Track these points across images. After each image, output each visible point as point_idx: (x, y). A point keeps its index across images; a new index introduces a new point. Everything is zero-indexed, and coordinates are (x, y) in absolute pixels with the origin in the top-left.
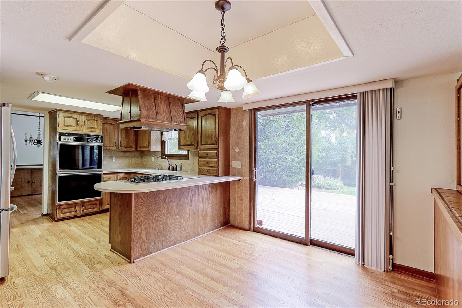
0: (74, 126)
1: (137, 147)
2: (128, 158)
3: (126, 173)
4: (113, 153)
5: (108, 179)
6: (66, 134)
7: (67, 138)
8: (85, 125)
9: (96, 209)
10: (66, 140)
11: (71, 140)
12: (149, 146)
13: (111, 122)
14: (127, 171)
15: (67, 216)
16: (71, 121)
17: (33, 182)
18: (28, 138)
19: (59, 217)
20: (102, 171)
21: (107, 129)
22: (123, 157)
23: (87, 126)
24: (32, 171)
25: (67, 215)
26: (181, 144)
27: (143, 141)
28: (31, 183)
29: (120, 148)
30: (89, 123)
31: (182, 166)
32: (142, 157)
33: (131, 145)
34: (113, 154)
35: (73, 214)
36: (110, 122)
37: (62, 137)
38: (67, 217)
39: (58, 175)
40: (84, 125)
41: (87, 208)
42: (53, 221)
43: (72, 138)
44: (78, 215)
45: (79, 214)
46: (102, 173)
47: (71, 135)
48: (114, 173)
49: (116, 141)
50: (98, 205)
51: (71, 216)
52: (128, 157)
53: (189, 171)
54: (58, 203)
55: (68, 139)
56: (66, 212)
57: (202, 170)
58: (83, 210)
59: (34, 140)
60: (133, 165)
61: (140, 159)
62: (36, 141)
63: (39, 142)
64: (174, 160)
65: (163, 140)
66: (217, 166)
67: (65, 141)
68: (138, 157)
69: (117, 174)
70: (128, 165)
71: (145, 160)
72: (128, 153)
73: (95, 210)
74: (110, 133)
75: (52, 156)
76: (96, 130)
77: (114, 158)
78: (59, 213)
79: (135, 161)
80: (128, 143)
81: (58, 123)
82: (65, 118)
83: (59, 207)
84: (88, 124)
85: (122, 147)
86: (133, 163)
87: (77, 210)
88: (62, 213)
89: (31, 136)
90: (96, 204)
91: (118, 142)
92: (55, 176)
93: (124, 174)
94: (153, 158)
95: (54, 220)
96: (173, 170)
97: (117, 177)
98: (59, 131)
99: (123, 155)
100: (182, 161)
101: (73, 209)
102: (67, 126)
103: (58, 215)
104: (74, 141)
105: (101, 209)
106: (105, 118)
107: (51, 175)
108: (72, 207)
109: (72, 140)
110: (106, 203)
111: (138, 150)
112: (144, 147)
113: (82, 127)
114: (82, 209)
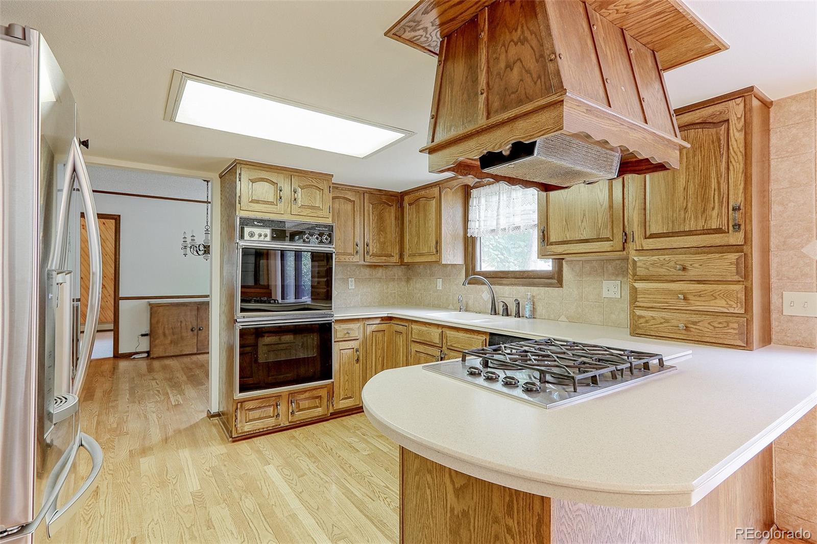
0: (272, 203)
1: (401, 256)
2: (380, 282)
3: (383, 319)
4: (349, 269)
5: (345, 334)
6: (255, 223)
7: (257, 231)
8: (295, 200)
9: (320, 409)
10: (256, 238)
11: (266, 236)
12: (437, 251)
13: (346, 194)
14: (386, 315)
15: (258, 427)
16: (264, 191)
17: (200, 329)
18: (189, 240)
19: (240, 432)
20: (332, 316)
21: (339, 211)
22: (370, 280)
23: (299, 202)
24: (198, 307)
25: (259, 425)
26: (552, 239)
27: (419, 238)
28: (196, 331)
29: (368, 258)
30: (303, 196)
31: (536, 304)
32: (408, 280)
33: (389, 250)
34: (349, 271)
35: (271, 422)
36: (346, 196)
37: (247, 230)
38: (259, 429)
39: (238, 326)
40: (293, 199)
41: (301, 408)
42: (228, 439)
43: (268, 231)
44: (282, 425)
45: (284, 423)
46: (333, 319)
47: (264, 223)
48: (358, 319)
49: (357, 240)
50: (326, 400)
51: (266, 426)
52: (380, 280)
53: (563, 318)
54: (239, 396)
55: (260, 235)
56: (256, 417)
57: (652, 322)
58: (293, 413)
59: (197, 246)
60: (390, 297)
61: (404, 283)
62: (202, 248)
63: (207, 250)
64: (507, 288)
65: (469, 235)
66: (742, 311)
67: (252, 239)
68: (400, 279)
69: (364, 322)
70: (380, 299)
71: (418, 286)
72: (381, 270)
73: (319, 412)
74: (345, 222)
75: (227, 277)
76: (320, 213)
77: (352, 281)
78: (241, 421)
79: (395, 290)
80: (383, 245)
81: (238, 195)
82: (253, 181)
83: (241, 406)
84: (302, 198)
85: (370, 256)
86: (391, 294)
87: (280, 414)
88: (248, 420)
89: (193, 236)
90: (320, 397)
91: (363, 243)
92: (233, 326)
93: (378, 321)
94: (440, 282)
95: (231, 437)
96: (507, 313)
97: (364, 329)
98: (241, 214)
99: (370, 274)
100: (535, 290)
101: (272, 409)
102: (257, 202)
103: (239, 426)
104: (273, 238)
105: (331, 411)
106: (336, 187)
107: (225, 322)
108: (269, 406)
109: (268, 238)
110: (342, 393)
111: (405, 261)
112: (421, 255)
113: (289, 203)
114: (290, 411)
